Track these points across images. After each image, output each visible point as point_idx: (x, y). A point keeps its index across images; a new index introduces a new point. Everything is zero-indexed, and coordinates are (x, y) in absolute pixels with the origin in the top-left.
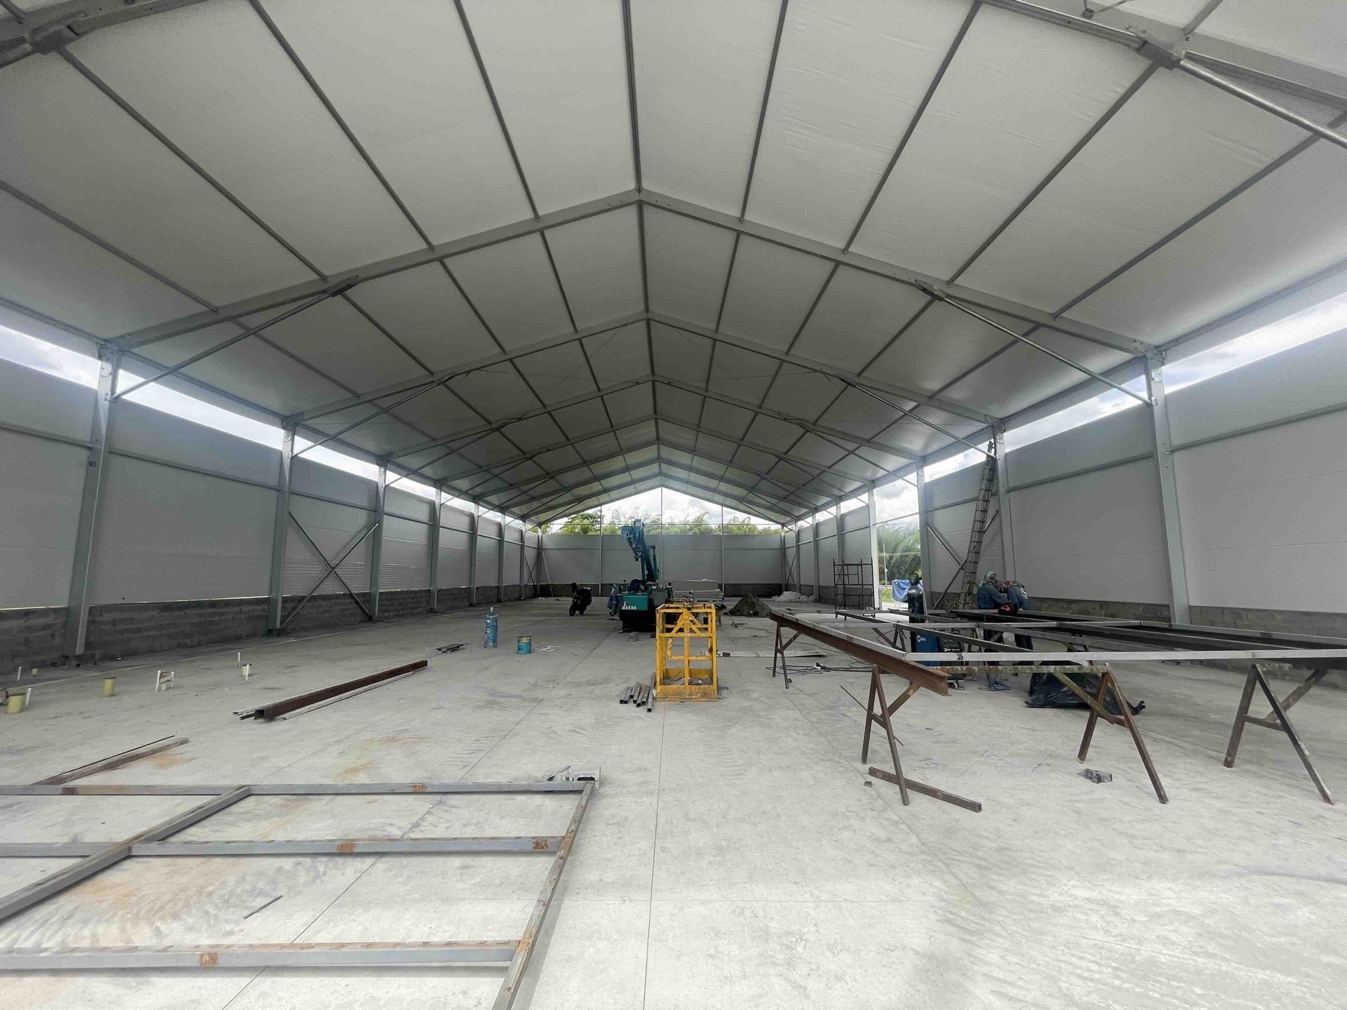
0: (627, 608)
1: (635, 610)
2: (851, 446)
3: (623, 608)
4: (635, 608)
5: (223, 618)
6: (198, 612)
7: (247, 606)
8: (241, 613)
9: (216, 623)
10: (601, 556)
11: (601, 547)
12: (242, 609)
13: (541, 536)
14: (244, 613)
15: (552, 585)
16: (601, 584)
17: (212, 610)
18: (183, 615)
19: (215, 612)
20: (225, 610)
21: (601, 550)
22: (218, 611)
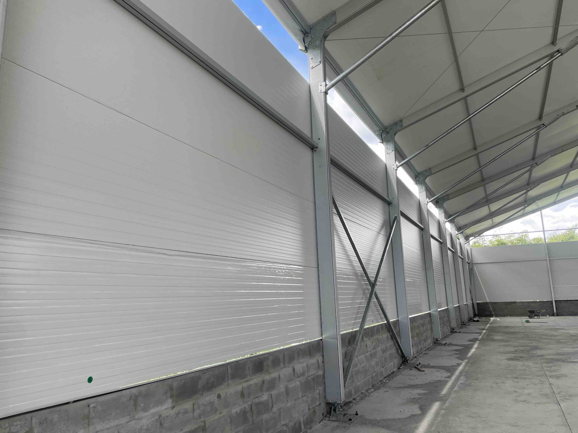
5: (274, 392)
6: (239, 388)
7: (301, 360)
8: (294, 375)
9: (265, 407)
10: (549, 268)
11: (547, 257)
12: (296, 368)
13: (470, 250)
14: (298, 377)
15: (492, 303)
16: (555, 301)
17: (256, 380)
18: (216, 401)
19: (263, 382)
20: (274, 375)
21: (548, 261)
22: (267, 377)
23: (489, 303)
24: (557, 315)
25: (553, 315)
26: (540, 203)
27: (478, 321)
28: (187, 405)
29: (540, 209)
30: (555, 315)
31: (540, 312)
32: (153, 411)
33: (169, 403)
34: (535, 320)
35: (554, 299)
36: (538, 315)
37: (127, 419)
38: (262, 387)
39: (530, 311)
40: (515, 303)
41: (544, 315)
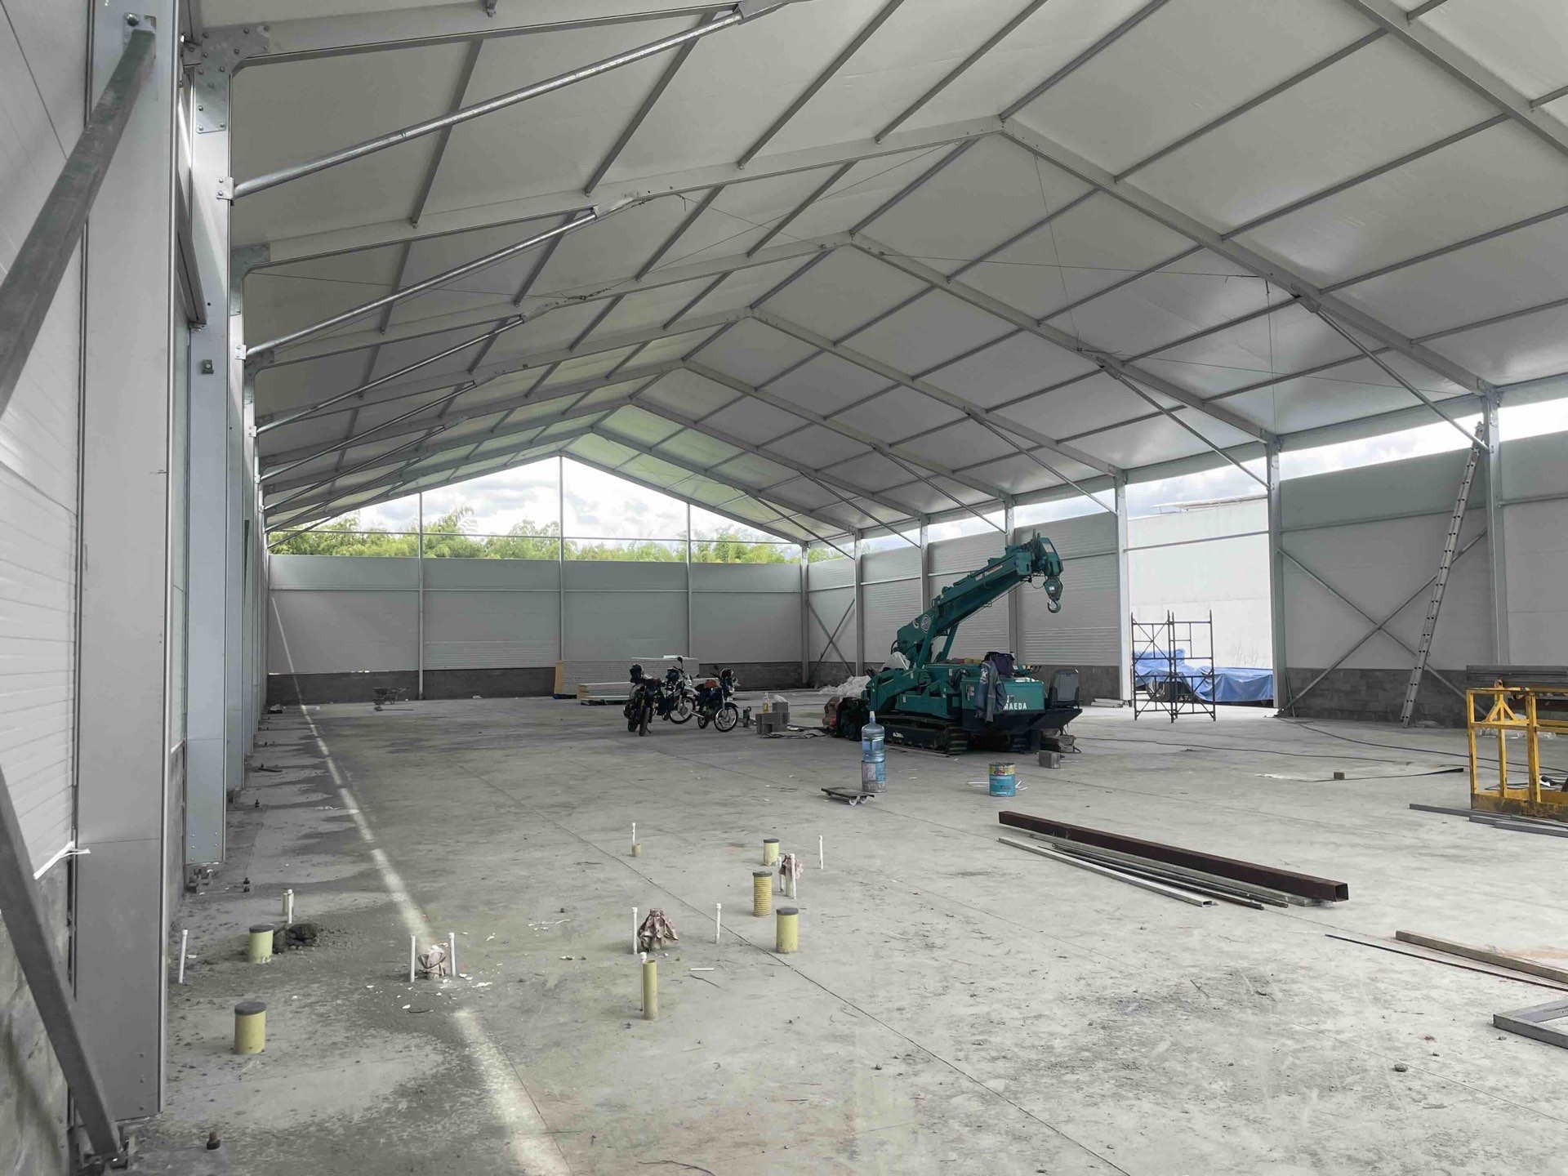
0: (1011, 708)
1: (1025, 711)
2: (1167, 402)
3: (1006, 708)
10: (421, 608)
11: (421, 586)
15: (299, 676)
16: (424, 671)
21: (421, 593)
23: (295, 678)
24: (424, 699)
25: (417, 698)
26: (423, 481)
27: (280, 712)
29: (419, 490)
30: (421, 697)
31: (396, 693)
34: (387, 706)
35: (424, 666)
36: (393, 699)
39: (378, 691)
40: (348, 674)
41: (401, 698)
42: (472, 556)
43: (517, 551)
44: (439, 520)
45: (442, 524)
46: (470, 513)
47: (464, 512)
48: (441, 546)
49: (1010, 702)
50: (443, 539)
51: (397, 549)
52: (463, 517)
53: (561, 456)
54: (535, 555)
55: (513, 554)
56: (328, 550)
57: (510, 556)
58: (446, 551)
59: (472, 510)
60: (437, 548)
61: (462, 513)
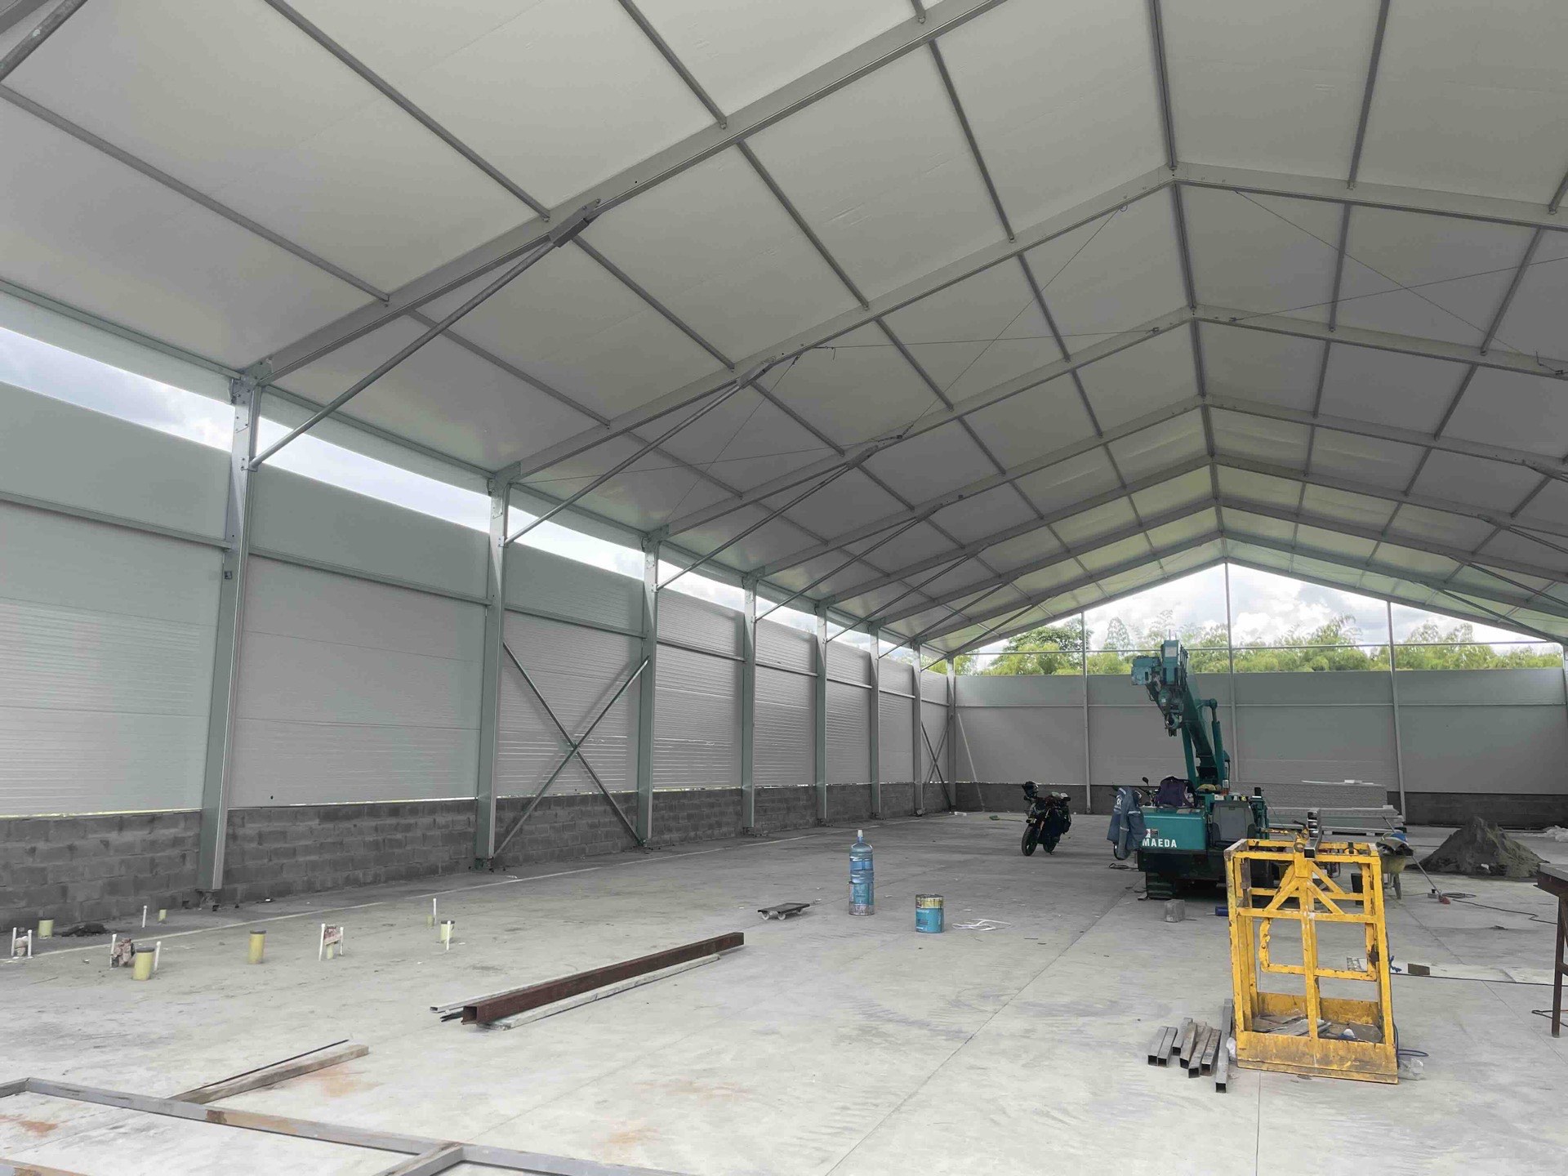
0: (1154, 843)
1: (1173, 850)
3: (1146, 843)
4: (1174, 844)
5: (409, 835)
6: (373, 824)
7: (444, 815)
8: (434, 826)
9: (399, 844)
12: (437, 820)
13: (953, 681)
14: (439, 828)
17: (393, 821)
18: (353, 829)
19: (398, 824)
20: (412, 821)
22: (403, 821)
28: (330, 825)
32: (306, 823)
33: (317, 821)
37: (290, 824)
38: (396, 828)
42: (1356, 667)
43: (1412, 661)
44: (1317, 630)
45: (1320, 634)
46: (1351, 620)
47: (1345, 621)
48: (1319, 658)
49: (1152, 837)
50: (1322, 651)
51: (1267, 663)
52: (1344, 625)
53: (1226, 564)
54: (1437, 665)
55: (1408, 663)
56: (1198, 666)
57: (1404, 666)
58: (1324, 662)
59: (1353, 618)
60: (1314, 661)
61: (1342, 622)
